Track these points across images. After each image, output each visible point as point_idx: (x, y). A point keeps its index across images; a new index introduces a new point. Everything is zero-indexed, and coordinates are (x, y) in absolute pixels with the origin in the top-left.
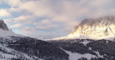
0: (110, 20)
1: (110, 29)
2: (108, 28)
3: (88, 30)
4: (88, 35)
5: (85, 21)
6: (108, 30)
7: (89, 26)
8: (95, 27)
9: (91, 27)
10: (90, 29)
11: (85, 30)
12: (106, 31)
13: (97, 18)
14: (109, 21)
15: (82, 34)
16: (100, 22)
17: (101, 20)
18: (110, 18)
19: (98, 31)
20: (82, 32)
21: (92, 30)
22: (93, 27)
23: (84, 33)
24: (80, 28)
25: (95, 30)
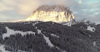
0: (61, 8)
1: (60, 16)
2: (59, 15)
3: (43, 15)
4: (43, 19)
5: (42, 7)
6: (59, 16)
7: (44, 12)
8: (49, 13)
9: (46, 13)
10: (45, 14)
11: (41, 14)
12: (58, 17)
13: (51, 6)
14: (61, 10)
15: (38, 18)
16: (54, 9)
17: (54, 8)
18: (62, 7)
19: (51, 17)
20: (38, 17)
21: (46, 15)
22: (48, 13)
23: (40, 17)
24: (37, 13)
25: (49, 16)
